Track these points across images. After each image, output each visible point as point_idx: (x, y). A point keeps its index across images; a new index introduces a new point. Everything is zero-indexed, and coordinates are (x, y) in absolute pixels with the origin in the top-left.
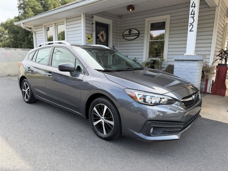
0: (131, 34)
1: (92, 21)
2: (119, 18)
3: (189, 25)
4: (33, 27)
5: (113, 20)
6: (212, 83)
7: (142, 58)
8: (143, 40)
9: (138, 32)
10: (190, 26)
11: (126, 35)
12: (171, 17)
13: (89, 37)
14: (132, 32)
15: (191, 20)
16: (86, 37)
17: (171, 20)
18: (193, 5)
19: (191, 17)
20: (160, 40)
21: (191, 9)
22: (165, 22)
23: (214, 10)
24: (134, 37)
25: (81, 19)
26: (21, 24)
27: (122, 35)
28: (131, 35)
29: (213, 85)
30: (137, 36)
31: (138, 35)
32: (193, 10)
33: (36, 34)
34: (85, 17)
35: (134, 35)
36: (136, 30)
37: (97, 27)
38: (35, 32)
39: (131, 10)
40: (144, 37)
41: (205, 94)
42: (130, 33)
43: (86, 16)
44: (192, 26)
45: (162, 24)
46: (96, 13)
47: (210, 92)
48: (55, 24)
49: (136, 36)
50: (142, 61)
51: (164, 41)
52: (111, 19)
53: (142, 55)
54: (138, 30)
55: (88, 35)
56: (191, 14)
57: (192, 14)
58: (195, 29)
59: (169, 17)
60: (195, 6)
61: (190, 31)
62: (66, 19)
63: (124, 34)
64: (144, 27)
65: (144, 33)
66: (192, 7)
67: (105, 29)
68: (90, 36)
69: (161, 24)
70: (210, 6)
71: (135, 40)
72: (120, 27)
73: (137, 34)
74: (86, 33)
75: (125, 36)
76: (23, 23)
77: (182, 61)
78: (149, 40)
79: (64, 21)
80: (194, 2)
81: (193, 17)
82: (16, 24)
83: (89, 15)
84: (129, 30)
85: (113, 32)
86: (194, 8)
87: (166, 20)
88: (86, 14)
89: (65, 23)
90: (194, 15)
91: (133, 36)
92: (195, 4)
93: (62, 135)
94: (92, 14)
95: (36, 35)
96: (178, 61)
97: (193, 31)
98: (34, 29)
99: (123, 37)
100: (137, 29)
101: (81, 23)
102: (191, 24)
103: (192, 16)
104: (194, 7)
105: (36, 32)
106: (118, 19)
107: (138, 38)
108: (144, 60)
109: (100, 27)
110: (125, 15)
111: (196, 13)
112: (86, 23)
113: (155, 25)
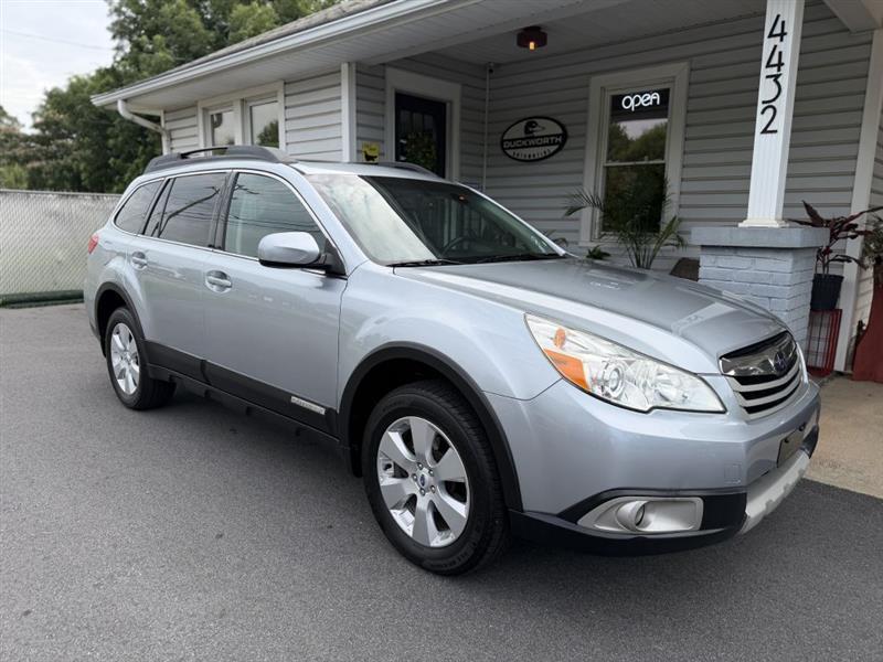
0: (533, 138)
1: (383, 90)
2: (488, 75)
3: (760, 107)
4: (162, 112)
5: (464, 85)
6: (855, 334)
7: (576, 232)
8: (582, 160)
10: (763, 113)
11: (516, 139)
12: (692, 70)
13: (370, 153)
14: (537, 128)
15: (766, 90)
16: (358, 151)
17: (690, 84)
18: (778, 30)
19: (768, 77)
20: (650, 159)
21: (768, 44)
22: (668, 89)
23: (866, 43)
24: (546, 148)
25: (339, 85)
26: (116, 103)
27: (499, 141)
28: (532, 142)
29: (862, 342)
30: (556, 147)
31: (561, 141)
32: (775, 46)
33: (171, 140)
34: (354, 74)
35: (546, 141)
36: (552, 123)
37: (402, 113)
38: (169, 133)
39: (532, 45)
40: (583, 148)
41: (825, 379)
42: (531, 132)
44: (770, 111)
47: (849, 371)
48: (243, 101)
49: (554, 144)
50: (577, 243)
51: (664, 165)
52: (457, 82)
53: (578, 220)
54: (562, 121)
55: (367, 146)
56: (768, 66)
57: (772, 63)
58: (782, 123)
59: (686, 72)
60: (785, 30)
61: (765, 131)
62: (282, 83)
63: (505, 138)
64: (586, 111)
65: (584, 135)
66: (771, 35)
67: (430, 117)
68: (374, 150)
69: (651, 97)
70: (849, 27)
72: (489, 112)
73: (558, 136)
74: (358, 138)
75: (510, 144)
76: (125, 100)
77: (731, 252)
78: (604, 162)
79: (276, 92)
80: (778, 16)
81: (776, 77)
82: (98, 101)
83: (371, 67)
85: (462, 130)
86: (782, 40)
87: (673, 82)
88: (357, 64)
89: (281, 97)
90: (779, 70)
91: (543, 145)
92: (783, 23)
93: (253, 541)
94: (384, 64)
96: (716, 252)
97: (776, 131)
98: (166, 122)
99: (504, 149)
100: (559, 118)
101: (339, 98)
102: (769, 104)
103: (774, 71)
104: (779, 38)
105: (171, 131)
106: (485, 79)
107: (560, 153)
108: (582, 239)
109: (412, 112)
110: (511, 63)
111: (787, 59)
112: (358, 98)
113: (628, 102)
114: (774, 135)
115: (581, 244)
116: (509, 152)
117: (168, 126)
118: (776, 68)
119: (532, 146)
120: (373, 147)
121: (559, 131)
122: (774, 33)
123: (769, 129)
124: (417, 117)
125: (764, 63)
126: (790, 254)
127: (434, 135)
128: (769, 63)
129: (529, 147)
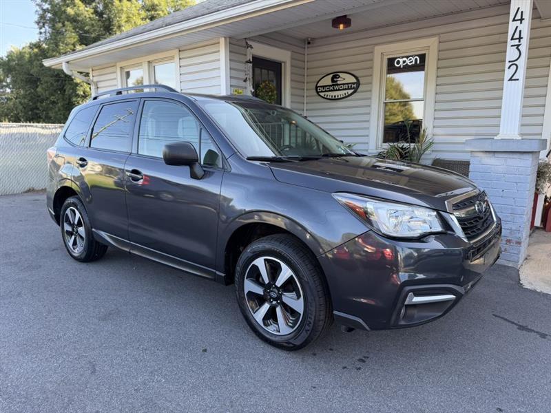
0: (338, 85)
1: (246, 55)
2: (307, 46)
3: (508, 64)
4: (91, 70)
5: (293, 52)
7: (367, 143)
8: (370, 99)
9: (355, 80)
10: (509, 68)
11: (326, 86)
12: (440, 42)
14: (339, 79)
15: (511, 54)
16: (231, 94)
17: (439, 51)
18: (518, 17)
19: (512, 46)
21: (512, 26)
22: (425, 54)
24: (346, 91)
25: (219, 51)
26: (61, 64)
27: (314, 87)
28: (336, 88)
30: (352, 91)
31: (356, 87)
32: (517, 27)
33: (98, 88)
34: (228, 45)
35: (346, 87)
36: (350, 76)
37: (256, 69)
38: (96, 84)
39: (341, 26)
40: (371, 91)
42: (336, 82)
43: (230, 43)
44: (514, 67)
45: (416, 60)
46: (255, 37)
48: (149, 62)
49: (351, 89)
50: (367, 150)
52: (289, 50)
53: (367, 136)
54: (356, 75)
55: (236, 91)
56: (512, 39)
57: (514, 37)
58: (521, 74)
59: (436, 44)
60: (523, 17)
61: (510, 79)
62: (177, 50)
63: (318, 85)
64: (371, 68)
65: (371, 83)
66: (514, 20)
67: (272, 72)
68: (241, 93)
69: (413, 59)
70: (542, 15)
71: (348, 98)
72: (308, 69)
73: (354, 83)
74: (231, 86)
75: (322, 89)
76: (68, 62)
77: (491, 155)
78: (383, 100)
79: (173, 56)
80: (519, 8)
81: (518, 46)
82: (47, 63)
83: (238, 40)
84: (331, 75)
85: (292, 80)
86: (521, 23)
87: (428, 49)
88: (230, 38)
90: (519, 42)
91: (343, 89)
92: (522, 12)
94: (246, 38)
95: (99, 90)
97: (518, 80)
98: (93, 76)
99: (318, 93)
100: (354, 72)
101: (219, 60)
102: (513, 63)
103: (516, 42)
104: (519, 22)
105: (98, 82)
106: (304, 48)
108: (370, 148)
109: (261, 69)
110: (322, 38)
111: (525, 35)
112: (230, 60)
113: (398, 63)
114: (516, 82)
115: (369, 151)
117: (95, 79)
118: (518, 40)
119: (336, 90)
120: (240, 91)
121: (354, 80)
122: (516, 18)
123: (513, 78)
124: (264, 71)
125: (510, 37)
126: (531, 155)
127: (275, 84)
128: (513, 36)
129: (334, 90)
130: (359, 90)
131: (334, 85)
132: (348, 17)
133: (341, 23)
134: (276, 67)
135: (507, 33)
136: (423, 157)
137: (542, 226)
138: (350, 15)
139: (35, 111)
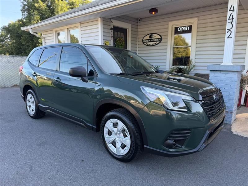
0: (152, 39)
1: (110, 26)
2: (138, 21)
3: (227, 31)
4: (42, 32)
5: (132, 24)
7: (165, 66)
8: (167, 46)
9: (160, 37)
10: (227, 32)
11: (147, 40)
12: (199, 20)
14: (153, 37)
15: (229, 26)
16: (103, 43)
18: (232, 9)
19: (229, 22)
21: (229, 13)
22: (192, 26)
24: (156, 42)
25: (98, 24)
26: (29, 29)
28: (152, 40)
31: (160, 40)
32: (231, 14)
36: (158, 35)
37: (115, 32)
38: (44, 38)
39: (153, 13)
40: (167, 42)
43: (103, 20)
44: (230, 32)
45: (188, 28)
46: (115, 17)
48: (68, 29)
49: (158, 41)
51: (191, 47)
52: (130, 24)
53: (165, 62)
54: (160, 35)
55: (106, 42)
56: (229, 19)
58: (233, 35)
59: (197, 21)
60: (234, 9)
61: (228, 38)
62: (80, 23)
63: (144, 39)
64: (167, 32)
65: (167, 39)
66: (230, 11)
67: (123, 33)
68: (108, 43)
69: (186, 28)
71: (157, 45)
72: (139, 32)
73: (159, 39)
74: (103, 40)
75: (145, 41)
76: (32, 29)
77: (219, 72)
78: (173, 46)
79: (78, 26)
80: (232, 5)
81: (232, 22)
82: (23, 29)
83: (107, 19)
84: (150, 35)
85: (132, 37)
86: (233, 12)
87: (193, 23)
88: (103, 18)
89: (80, 28)
90: (232, 20)
91: (155, 41)
92: (233, 7)
95: (46, 41)
96: (214, 72)
97: (231, 38)
99: (143, 43)
101: (98, 28)
102: (229, 30)
103: (231, 21)
104: (232, 11)
106: (137, 23)
107: (160, 44)
109: (118, 32)
110: (146, 18)
111: (235, 17)
112: (103, 28)
113: (180, 29)
114: (231, 39)
115: (166, 69)
116: (145, 43)
117: (44, 36)
118: (231, 20)
119: (152, 42)
120: (108, 42)
122: (231, 10)
123: (229, 37)
124: (119, 33)
126: (237, 72)
127: (124, 39)
128: (229, 18)
129: (151, 42)
130: (162, 42)
131: (150, 39)
132: (156, 9)
133: (154, 11)
134: (124, 31)
135: (227, 16)
136: (190, 72)
137: (244, 105)
138: (157, 8)
139: (20, 50)
